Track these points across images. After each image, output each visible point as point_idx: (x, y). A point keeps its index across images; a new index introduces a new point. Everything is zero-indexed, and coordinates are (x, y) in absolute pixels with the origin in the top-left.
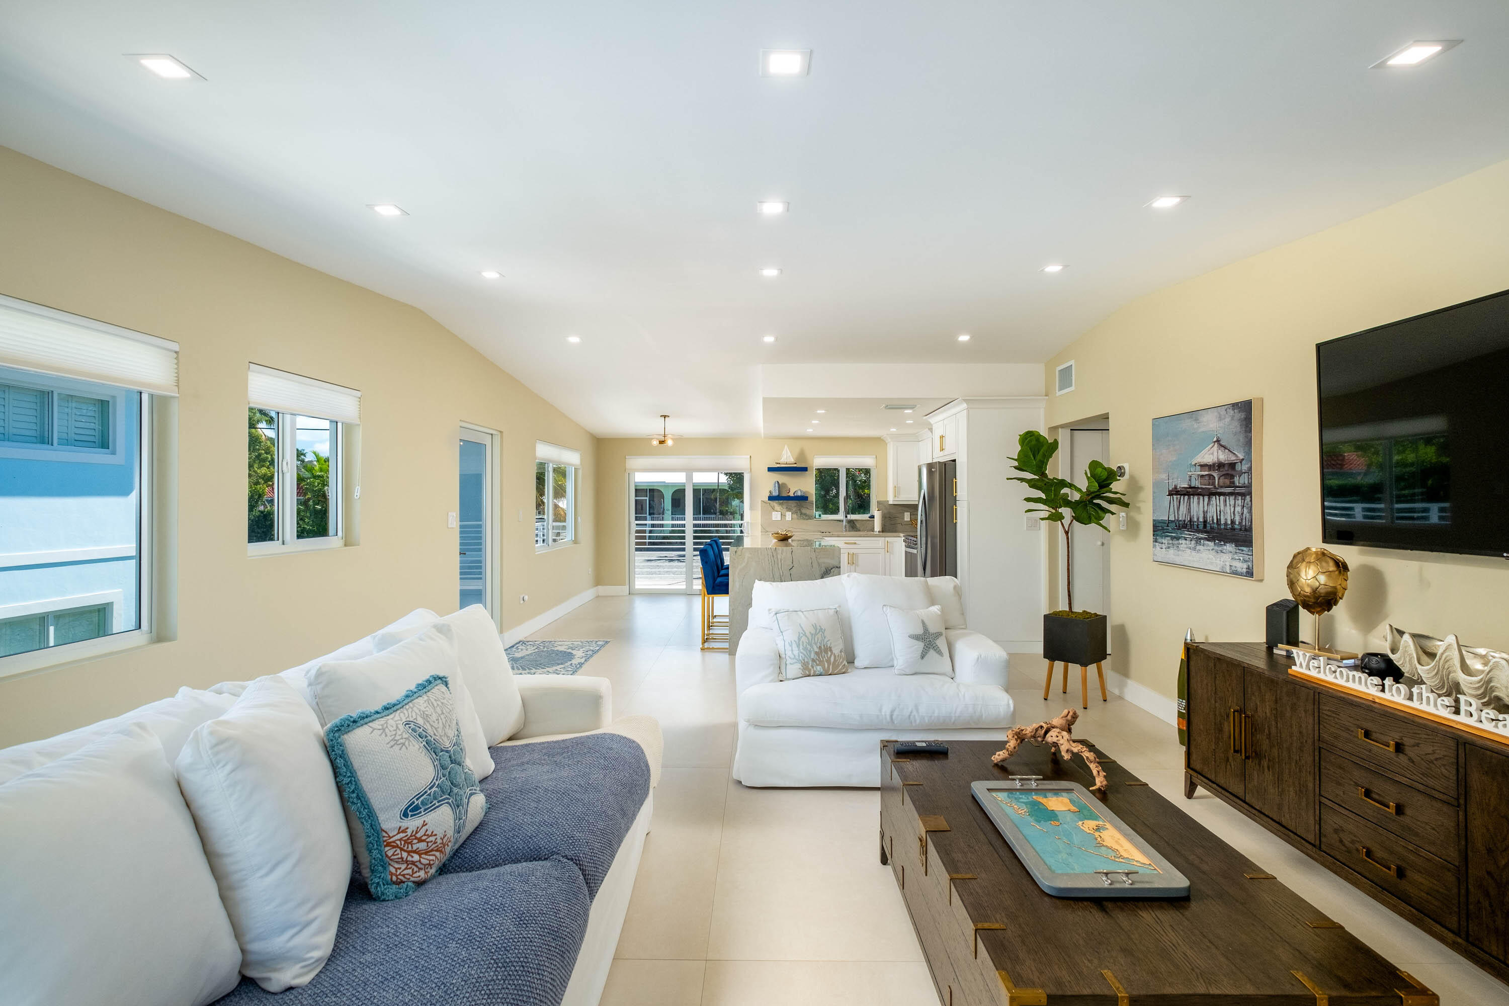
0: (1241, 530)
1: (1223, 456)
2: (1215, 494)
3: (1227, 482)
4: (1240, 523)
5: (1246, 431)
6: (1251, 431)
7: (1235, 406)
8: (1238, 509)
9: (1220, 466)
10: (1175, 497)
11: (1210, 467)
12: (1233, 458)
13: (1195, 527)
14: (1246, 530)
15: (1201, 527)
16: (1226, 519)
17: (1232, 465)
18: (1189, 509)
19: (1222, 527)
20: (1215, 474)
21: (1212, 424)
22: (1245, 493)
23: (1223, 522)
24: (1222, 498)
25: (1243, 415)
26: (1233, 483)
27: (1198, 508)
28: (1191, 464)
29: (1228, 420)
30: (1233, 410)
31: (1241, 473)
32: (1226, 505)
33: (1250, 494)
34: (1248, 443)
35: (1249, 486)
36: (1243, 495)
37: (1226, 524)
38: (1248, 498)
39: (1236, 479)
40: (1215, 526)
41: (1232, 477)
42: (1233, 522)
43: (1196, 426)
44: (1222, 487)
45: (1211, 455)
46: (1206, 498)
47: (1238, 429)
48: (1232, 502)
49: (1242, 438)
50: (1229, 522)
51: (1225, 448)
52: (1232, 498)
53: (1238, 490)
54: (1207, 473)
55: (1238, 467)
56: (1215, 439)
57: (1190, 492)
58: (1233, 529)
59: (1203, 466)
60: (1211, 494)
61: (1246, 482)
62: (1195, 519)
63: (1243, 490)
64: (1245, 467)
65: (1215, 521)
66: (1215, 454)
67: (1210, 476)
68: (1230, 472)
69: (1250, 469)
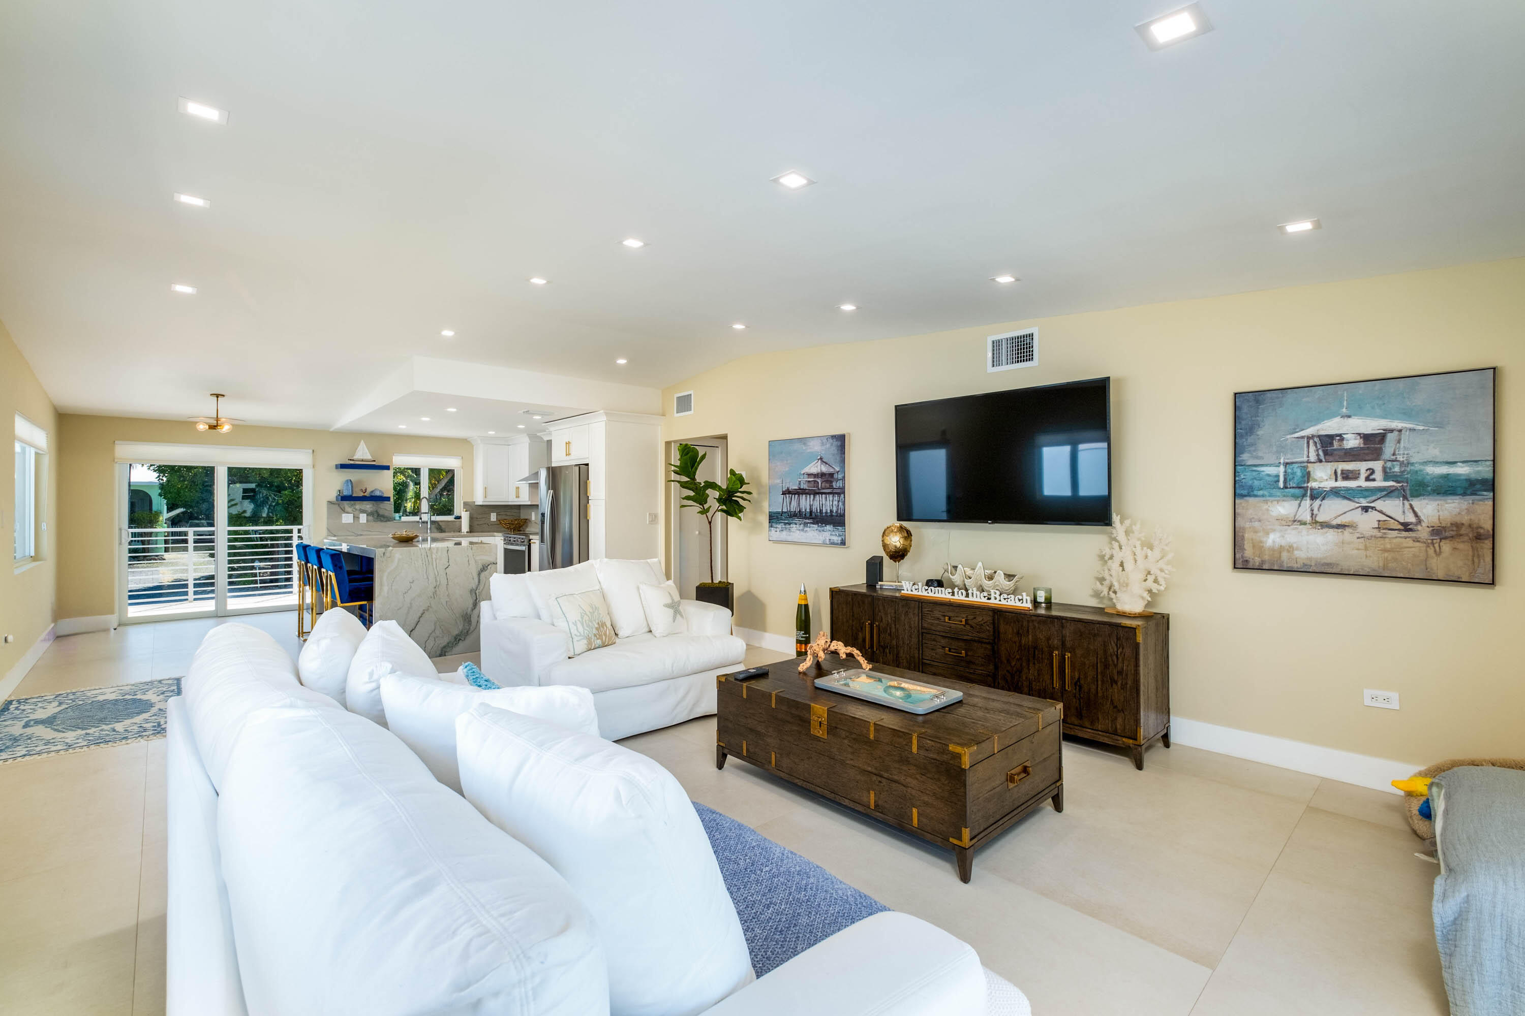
0: (837, 516)
1: (824, 469)
2: (819, 493)
3: (828, 485)
4: (836, 512)
5: (841, 454)
6: (844, 453)
7: (833, 437)
8: (835, 503)
9: (822, 475)
10: (787, 495)
11: (816, 476)
12: (831, 470)
13: (804, 516)
14: (841, 516)
15: (808, 515)
16: (827, 510)
17: (831, 475)
18: (799, 504)
19: (824, 515)
20: (819, 481)
21: (816, 447)
22: (841, 492)
23: (824, 511)
24: (824, 496)
25: (839, 443)
26: (832, 486)
27: (805, 503)
28: (800, 473)
29: (828, 445)
30: (832, 439)
31: (837, 480)
32: (826, 500)
33: (844, 493)
34: (843, 461)
35: (843, 488)
36: (839, 494)
37: (826, 513)
38: (842, 496)
39: (834, 484)
40: (819, 514)
41: (831, 482)
42: (831, 511)
43: (804, 448)
44: (824, 489)
45: (816, 468)
46: (812, 496)
47: (836, 452)
48: (831, 499)
49: (838, 458)
50: (829, 512)
51: (826, 463)
52: (831, 496)
53: (835, 491)
54: (812, 479)
55: (835, 476)
56: (819, 457)
57: (800, 492)
58: (832, 515)
59: (809, 475)
60: (815, 493)
61: (841, 486)
62: (804, 510)
63: (838, 491)
64: (840, 476)
65: (819, 511)
66: (819, 467)
67: (815, 481)
68: (829, 479)
69: (844, 477)
